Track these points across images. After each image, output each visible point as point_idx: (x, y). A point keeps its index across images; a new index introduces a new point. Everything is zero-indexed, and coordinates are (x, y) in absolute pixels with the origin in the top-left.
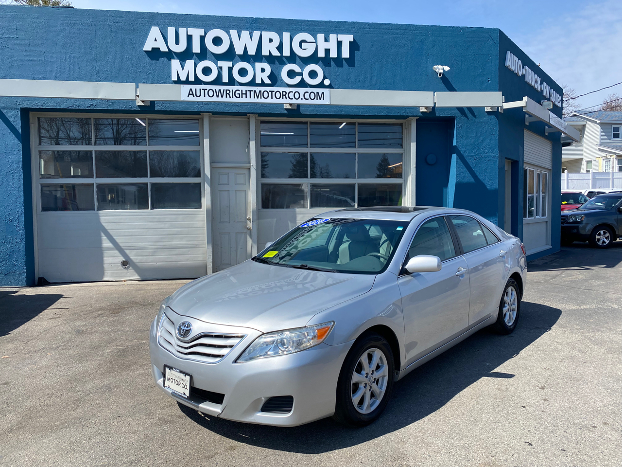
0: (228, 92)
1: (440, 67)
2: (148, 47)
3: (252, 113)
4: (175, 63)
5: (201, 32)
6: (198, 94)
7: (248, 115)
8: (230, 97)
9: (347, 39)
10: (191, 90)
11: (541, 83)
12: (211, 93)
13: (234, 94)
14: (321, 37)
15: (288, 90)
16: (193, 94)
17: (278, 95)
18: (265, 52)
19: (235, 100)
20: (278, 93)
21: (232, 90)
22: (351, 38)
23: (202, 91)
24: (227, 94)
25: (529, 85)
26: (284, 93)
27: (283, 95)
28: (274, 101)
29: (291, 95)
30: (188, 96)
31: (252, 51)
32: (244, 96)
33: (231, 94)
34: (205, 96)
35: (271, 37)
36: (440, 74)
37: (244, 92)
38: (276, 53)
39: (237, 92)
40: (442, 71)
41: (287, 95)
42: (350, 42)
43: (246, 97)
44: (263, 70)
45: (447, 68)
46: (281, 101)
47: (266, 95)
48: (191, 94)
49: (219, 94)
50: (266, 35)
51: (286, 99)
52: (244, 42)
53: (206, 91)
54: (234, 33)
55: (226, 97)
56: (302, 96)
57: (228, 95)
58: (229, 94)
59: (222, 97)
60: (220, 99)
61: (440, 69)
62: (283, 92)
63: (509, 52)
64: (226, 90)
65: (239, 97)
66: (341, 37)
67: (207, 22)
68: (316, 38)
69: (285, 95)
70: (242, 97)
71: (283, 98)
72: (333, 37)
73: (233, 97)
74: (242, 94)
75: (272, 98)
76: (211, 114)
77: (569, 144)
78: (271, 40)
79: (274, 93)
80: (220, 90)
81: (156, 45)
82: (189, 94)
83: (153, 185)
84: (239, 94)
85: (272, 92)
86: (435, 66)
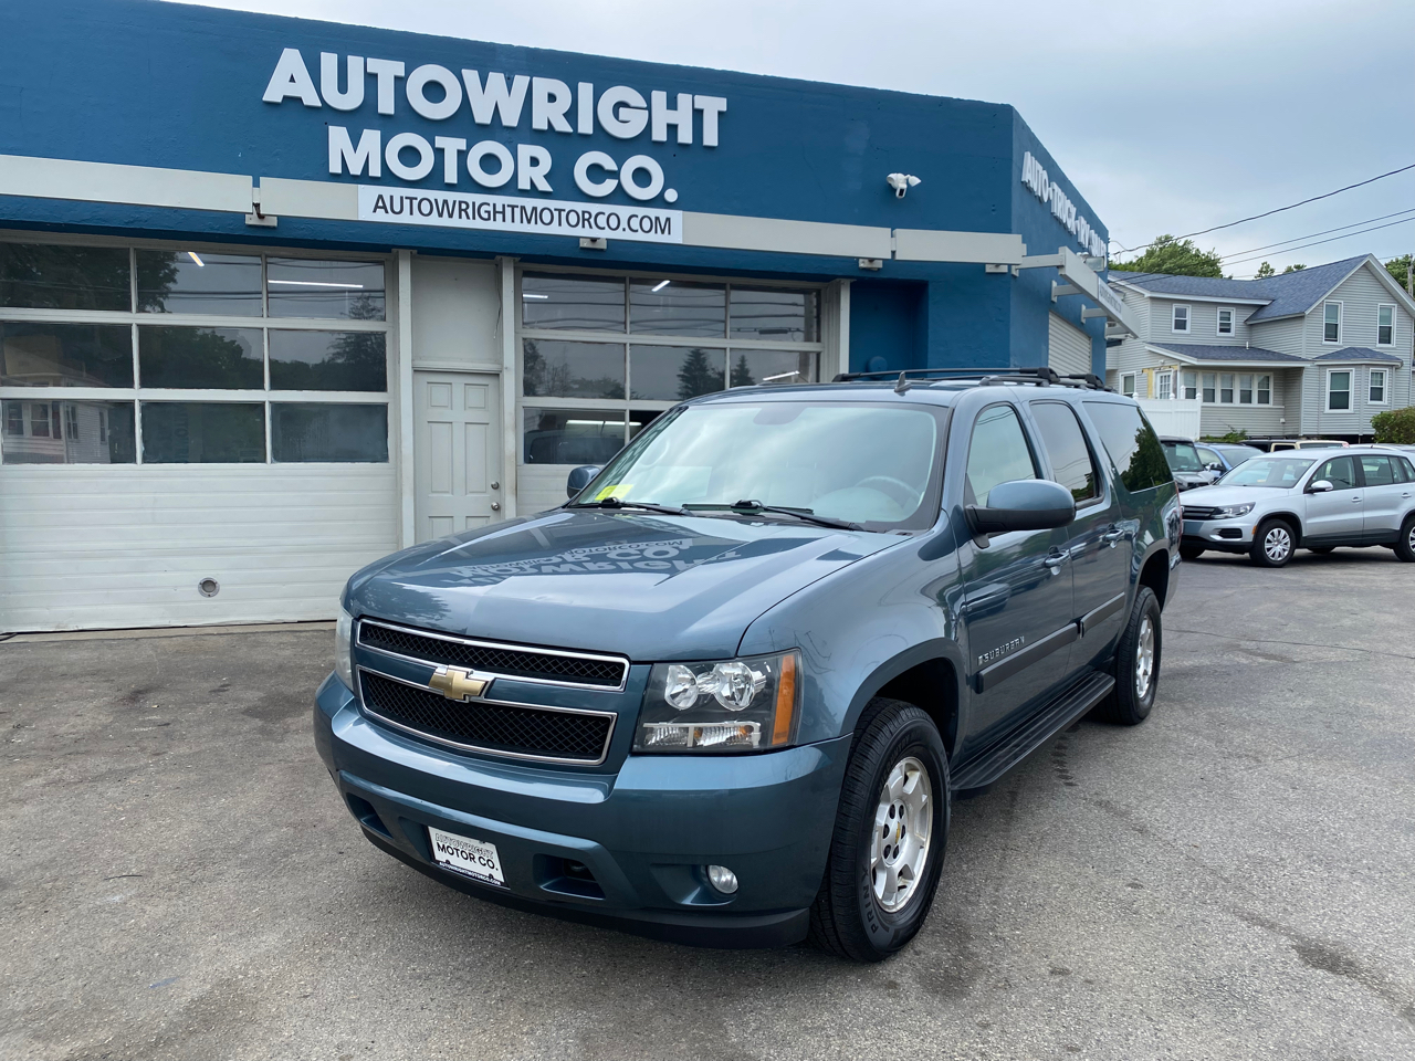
0: (464, 206)
1: (900, 176)
2: (274, 93)
3: (510, 255)
4: (338, 136)
5: (398, 68)
6: (397, 209)
7: (498, 257)
8: (468, 218)
9: (714, 106)
10: (380, 197)
11: (1076, 219)
12: (425, 207)
13: (477, 211)
14: (659, 97)
15: (594, 208)
16: (384, 207)
17: (573, 218)
18: (539, 123)
19: (478, 224)
20: (572, 215)
21: (474, 203)
22: (721, 104)
23: (407, 202)
24: (460, 210)
25: (1058, 220)
26: (587, 216)
27: (584, 220)
28: (565, 230)
29: (602, 221)
30: (375, 211)
31: (511, 118)
32: (499, 216)
33: (470, 211)
34: (411, 214)
35: (552, 91)
36: (902, 191)
37: (499, 209)
38: (563, 126)
39: (484, 208)
40: (905, 186)
41: (592, 220)
42: (720, 113)
43: (504, 220)
44: (534, 162)
45: (915, 181)
46: (578, 232)
47: (546, 216)
48: (380, 207)
49: (443, 209)
50: (543, 86)
51: (591, 227)
52: (495, 97)
53: (415, 203)
54: (471, 76)
55: (460, 217)
56: (624, 224)
57: (463, 213)
58: (465, 211)
59: (451, 216)
60: (445, 222)
61: (899, 180)
62: (584, 212)
63: (1029, 154)
64: (460, 203)
65: (489, 219)
66: (702, 101)
67: (412, 48)
68: (648, 100)
69: (588, 220)
70: (495, 220)
71: (583, 226)
72: (684, 100)
73: (474, 218)
74: (495, 212)
75: (560, 224)
76: (415, 251)
77: (1118, 342)
78: (552, 98)
79: (564, 214)
80: (445, 202)
81: (292, 91)
82: (377, 207)
83: (276, 406)
84: (489, 212)
85: (560, 211)
86: (891, 175)
